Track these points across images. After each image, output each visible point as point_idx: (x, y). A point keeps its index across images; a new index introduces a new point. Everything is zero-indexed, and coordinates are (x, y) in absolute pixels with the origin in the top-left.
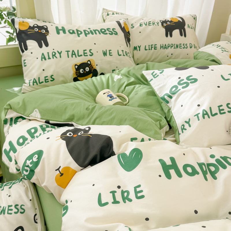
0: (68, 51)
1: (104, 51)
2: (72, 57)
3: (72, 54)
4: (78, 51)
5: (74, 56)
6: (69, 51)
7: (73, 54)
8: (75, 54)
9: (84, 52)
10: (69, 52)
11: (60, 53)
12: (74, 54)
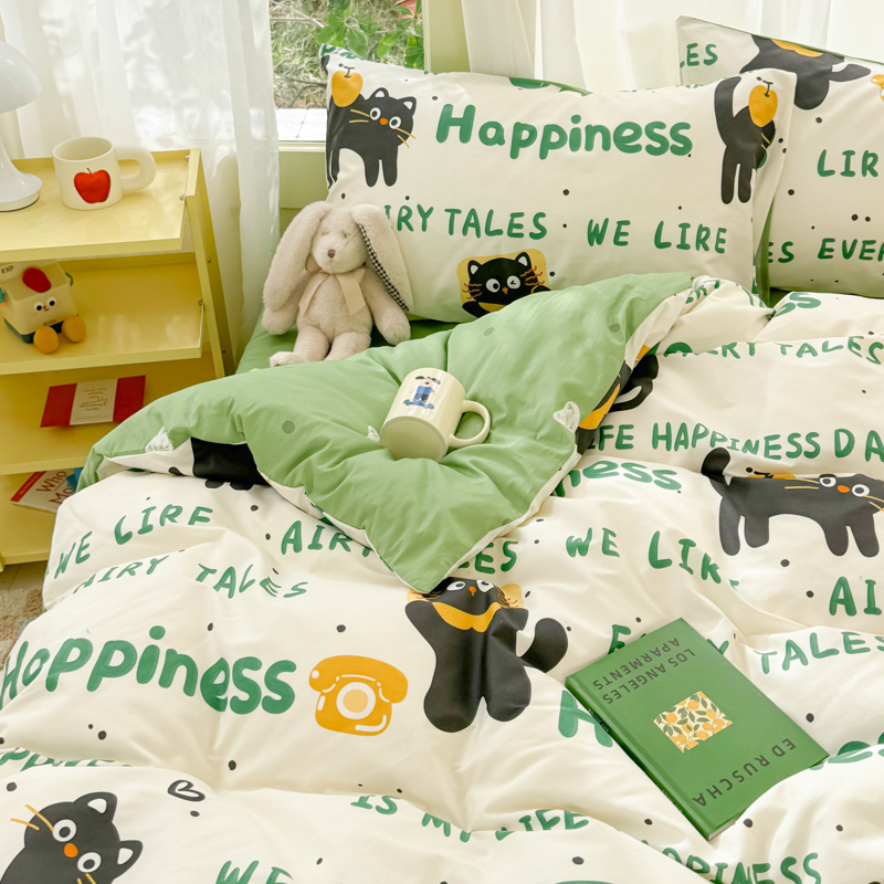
0: (454, 212)
1: (597, 225)
2: (465, 232)
3: (467, 224)
4: (491, 213)
5: (471, 230)
6: (459, 212)
7: (472, 222)
8: (477, 225)
9: (512, 221)
10: (456, 215)
11: (425, 215)
12: (472, 225)
